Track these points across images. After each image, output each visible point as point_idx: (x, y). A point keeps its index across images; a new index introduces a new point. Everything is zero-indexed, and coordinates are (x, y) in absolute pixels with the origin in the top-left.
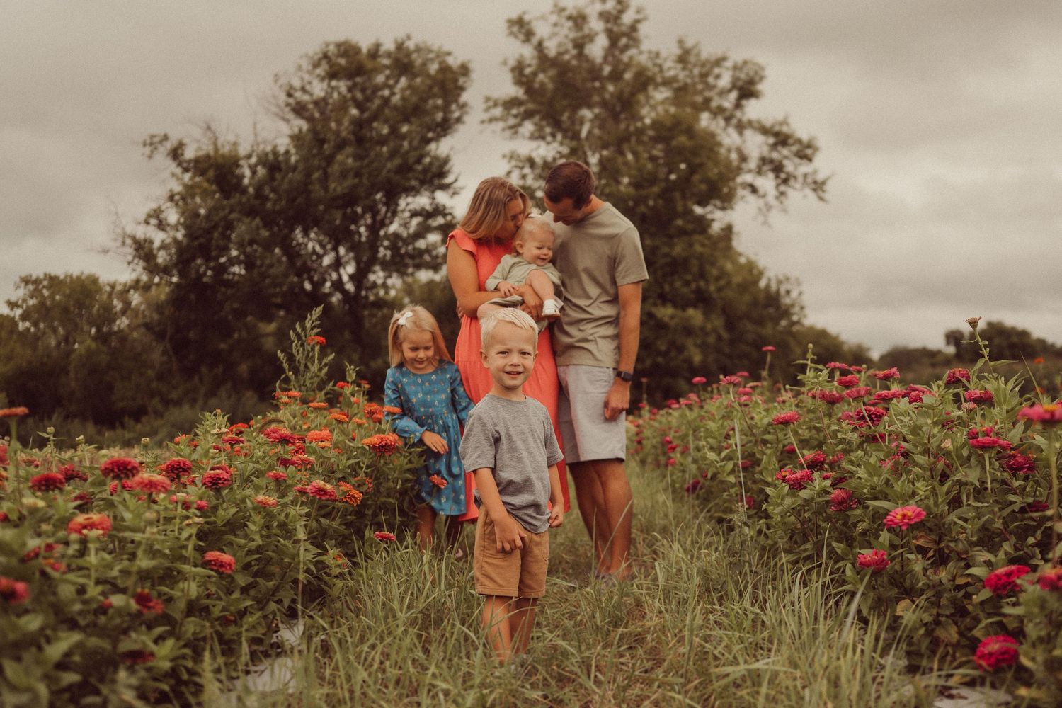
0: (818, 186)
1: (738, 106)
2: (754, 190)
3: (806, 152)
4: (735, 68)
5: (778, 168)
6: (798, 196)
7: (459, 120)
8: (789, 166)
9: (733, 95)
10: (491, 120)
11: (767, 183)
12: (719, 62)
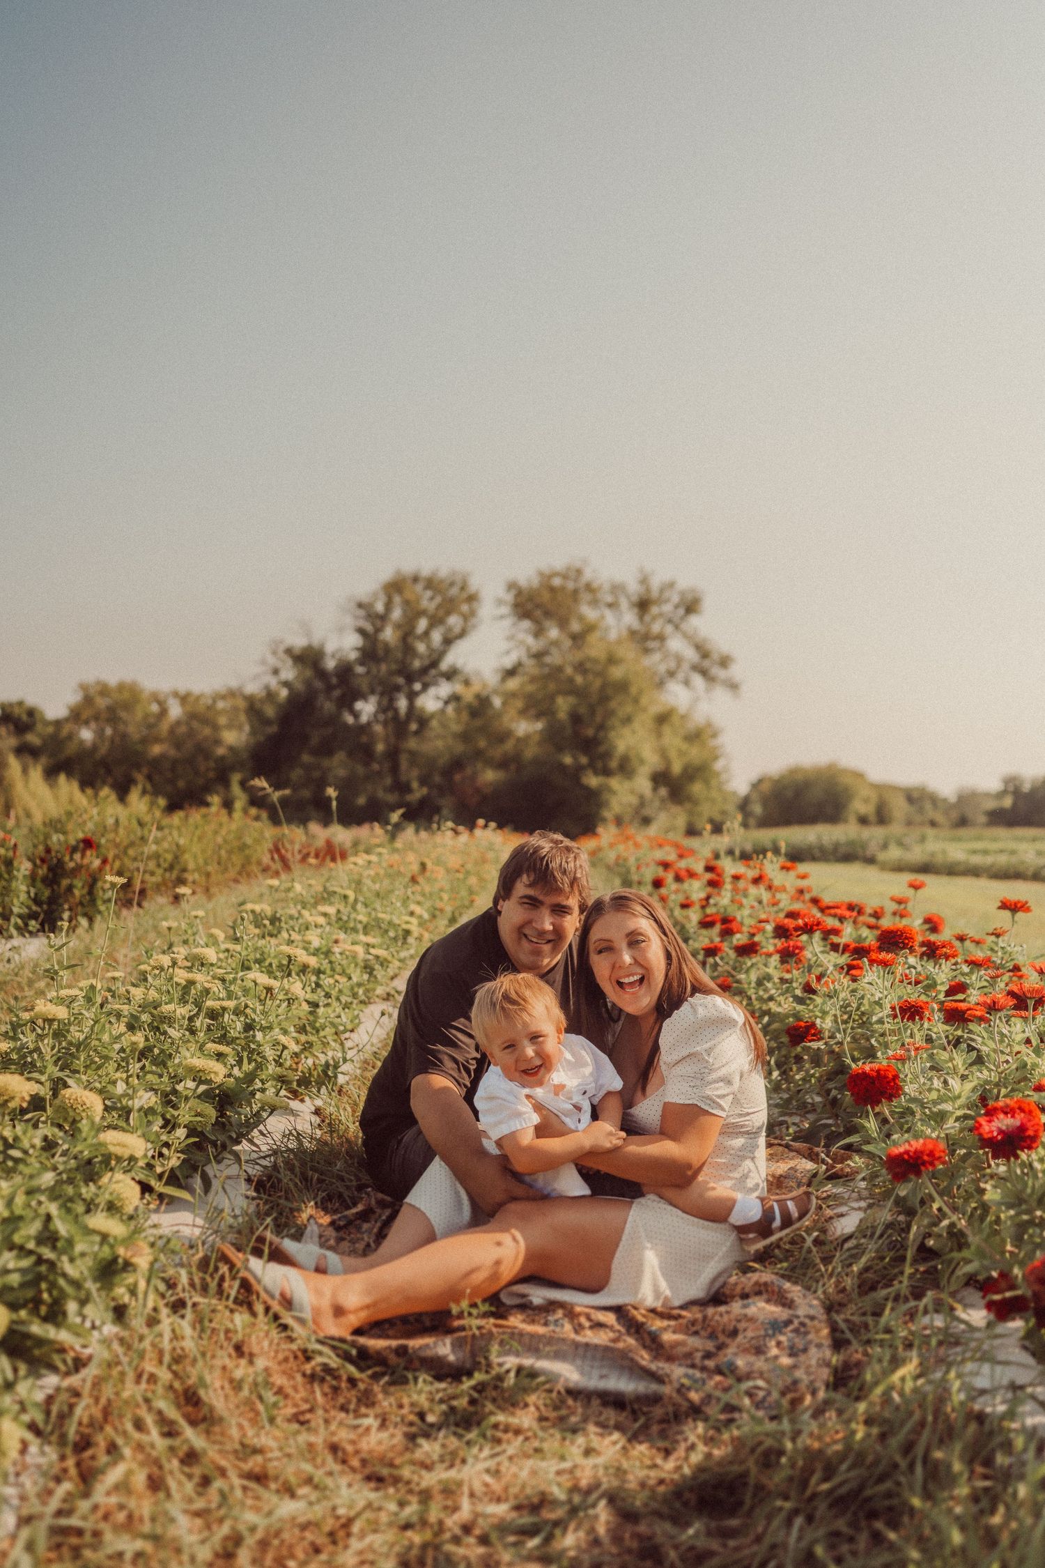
0: (733, 686)
1: (682, 618)
2: (687, 683)
3: (725, 662)
4: (682, 594)
5: (704, 673)
6: (720, 694)
7: (474, 626)
8: (716, 671)
9: (681, 611)
10: (502, 617)
11: (698, 680)
12: (671, 585)
